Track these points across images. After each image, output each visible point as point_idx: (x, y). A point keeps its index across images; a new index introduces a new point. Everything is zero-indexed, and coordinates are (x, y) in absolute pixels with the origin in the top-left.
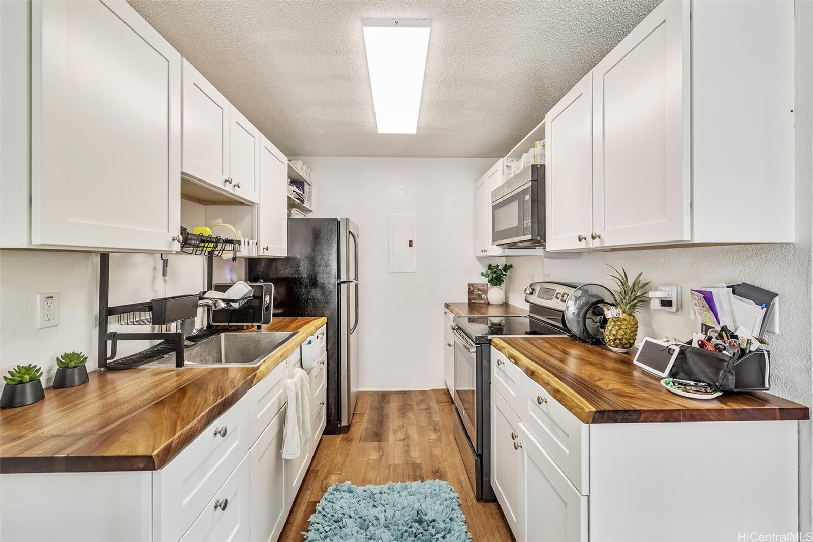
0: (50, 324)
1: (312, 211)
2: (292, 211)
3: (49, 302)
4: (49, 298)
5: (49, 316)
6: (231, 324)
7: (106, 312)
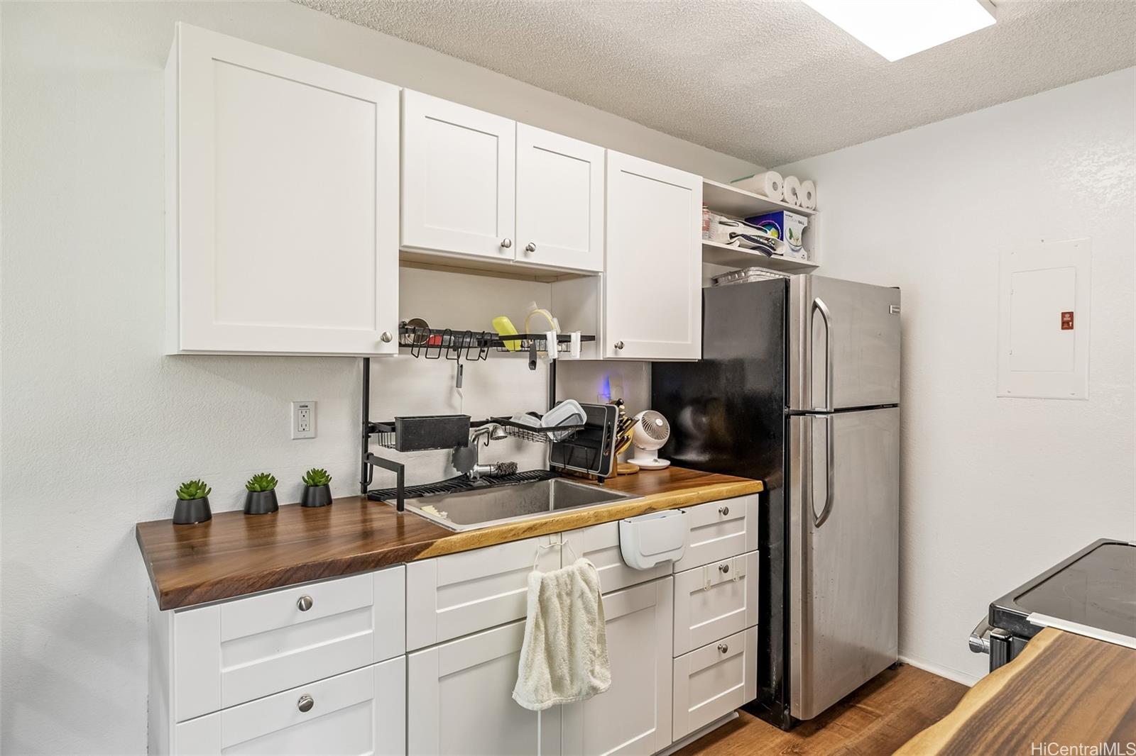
0: (306, 434)
1: (818, 267)
2: (751, 273)
3: (304, 412)
4: (303, 406)
5: (304, 427)
6: (569, 467)
7: (370, 429)
